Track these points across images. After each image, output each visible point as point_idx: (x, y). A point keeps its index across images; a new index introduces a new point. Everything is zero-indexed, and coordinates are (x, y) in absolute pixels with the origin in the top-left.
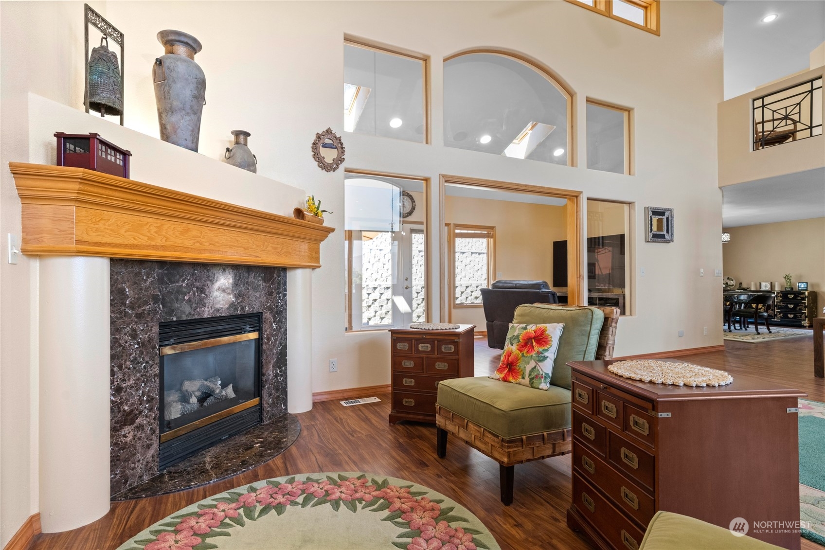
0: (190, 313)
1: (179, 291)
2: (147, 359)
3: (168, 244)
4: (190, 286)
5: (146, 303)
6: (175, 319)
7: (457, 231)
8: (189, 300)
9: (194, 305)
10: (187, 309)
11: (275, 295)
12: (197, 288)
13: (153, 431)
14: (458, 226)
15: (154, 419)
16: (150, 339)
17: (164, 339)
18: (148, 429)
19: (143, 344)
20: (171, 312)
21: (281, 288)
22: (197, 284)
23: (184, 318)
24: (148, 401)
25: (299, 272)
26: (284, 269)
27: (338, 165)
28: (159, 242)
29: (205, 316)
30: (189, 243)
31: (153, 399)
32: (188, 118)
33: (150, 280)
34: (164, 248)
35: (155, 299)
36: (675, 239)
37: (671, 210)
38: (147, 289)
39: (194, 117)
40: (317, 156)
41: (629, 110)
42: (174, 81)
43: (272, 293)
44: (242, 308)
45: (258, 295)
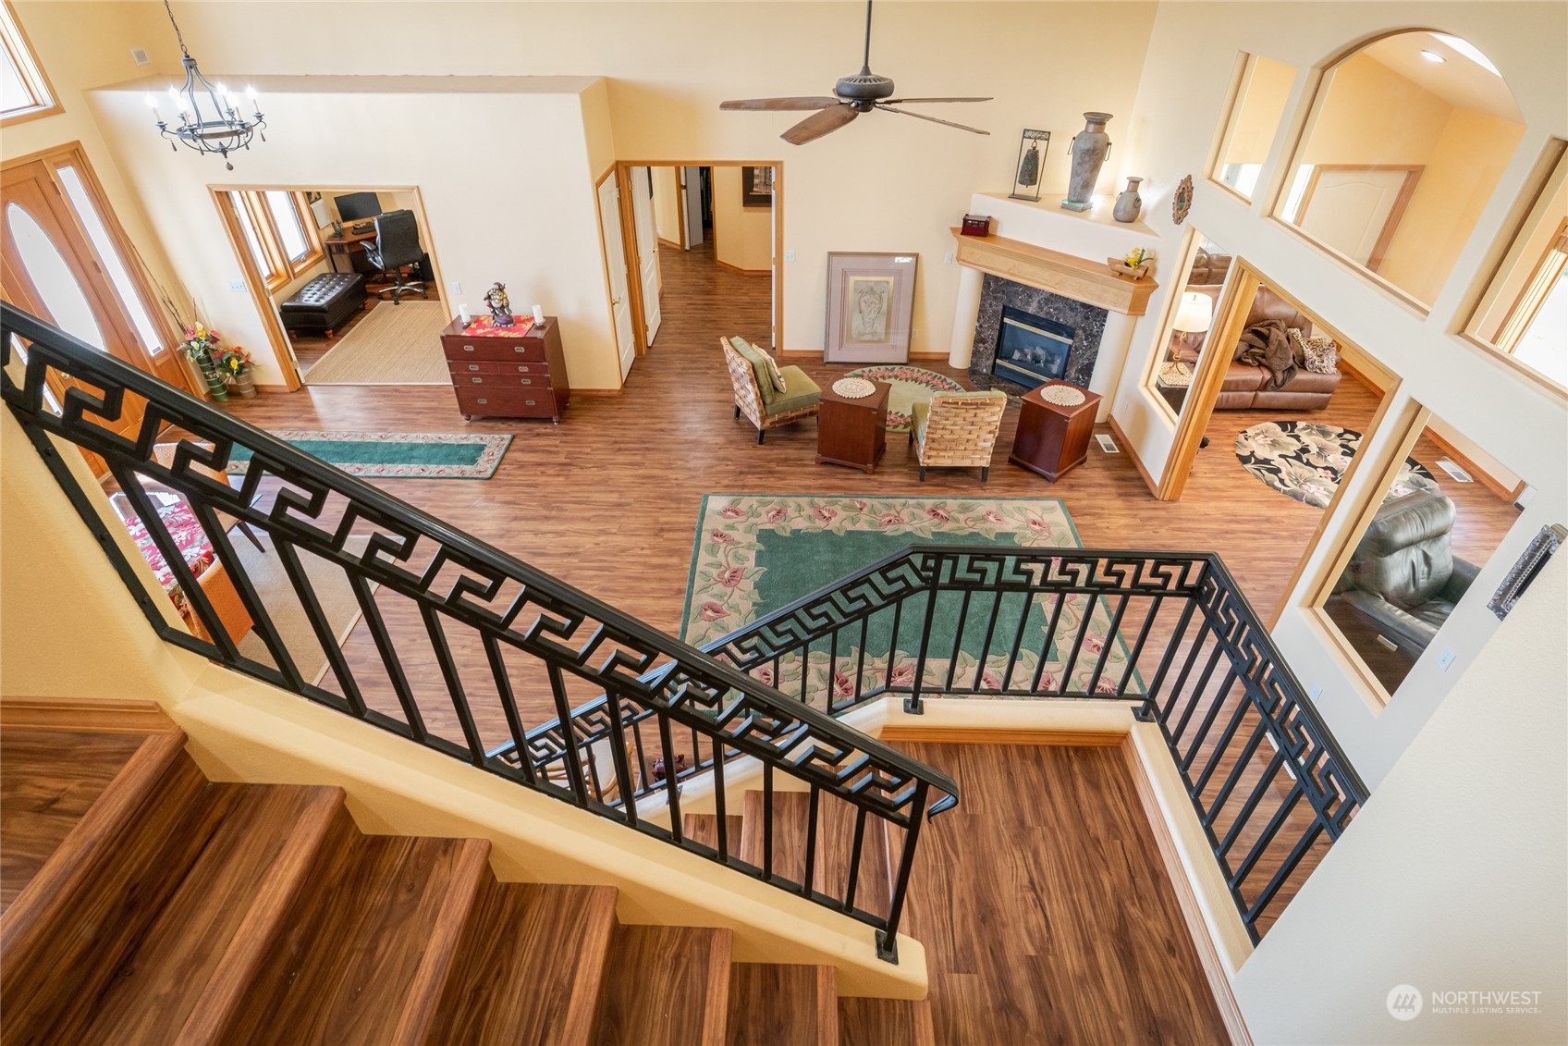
0: (1020, 307)
1: (1017, 292)
2: (994, 319)
4: (1023, 292)
5: (999, 293)
6: (1011, 306)
8: (1021, 300)
9: (1023, 303)
10: (1019, 304)
11: (1090, 321)
12: (1028, 294)
13: (991, 354)
15: (993, 348)
16: (997, 311)
17: (1005, 315)
18: (989, 351)
19: (994, 311)
20: (1010, 301)
21: (1103, 321)
23: (1017, 308)
24: (991, 339)
26: (1106, 313)
29: (1030, 312)
35: (1003, 292)
38: (1000, 286)
43: (1088, 318)
44: (1057, 318)
45: (1073, 314)
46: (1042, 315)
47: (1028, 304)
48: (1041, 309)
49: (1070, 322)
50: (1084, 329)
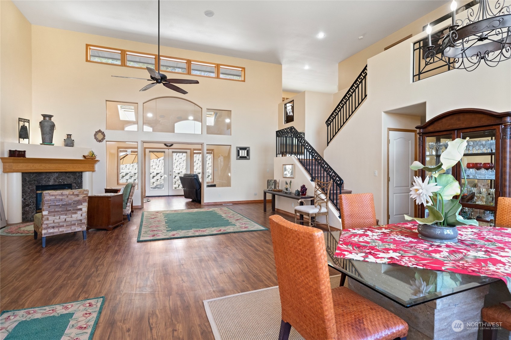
0: (45, 184)
1: (42, 178)
2: (32, 193)
3: (36, 169)
4: (45, 177)
5: (32, 181)
6: (40, 185)
7: (195, 152)
8: (45, 181)
9: (46, 182)
10: (44, 183)
11: (77, 179)
12: (48, 178)
13: (34, 209)
14: (195, 150)
15: (34, 206)
16: (33, 189)
17: (37, 190)
18: (33, 209)
19: (31, 190)
20: (39, 183)
21: (81, 177)
22: (48, 177)
23: (43, 185)
24: (32, 202)
25: (87, 173)
26: (82, 172)
27: (103, 140)
28: (33, 168)
29: (50, 184)
30: (42, 168)
31: (34, 202)
32: (48, 136)
33: (33, 176)
34: (34, 170)
35: (35, 180)
36: (251, 158)
37: (249, 147)
38: (32, 178)
39: (50, 135)
40: (96, 138)
41: (231, 111)
42: (44, 127)
43: (76, 179)
44: (64, 183)
45: (70, 179)
46: (57, 183)
47: (49, 181)
48: (56, 181)
49: (69, 182)
50: (75, 183)
